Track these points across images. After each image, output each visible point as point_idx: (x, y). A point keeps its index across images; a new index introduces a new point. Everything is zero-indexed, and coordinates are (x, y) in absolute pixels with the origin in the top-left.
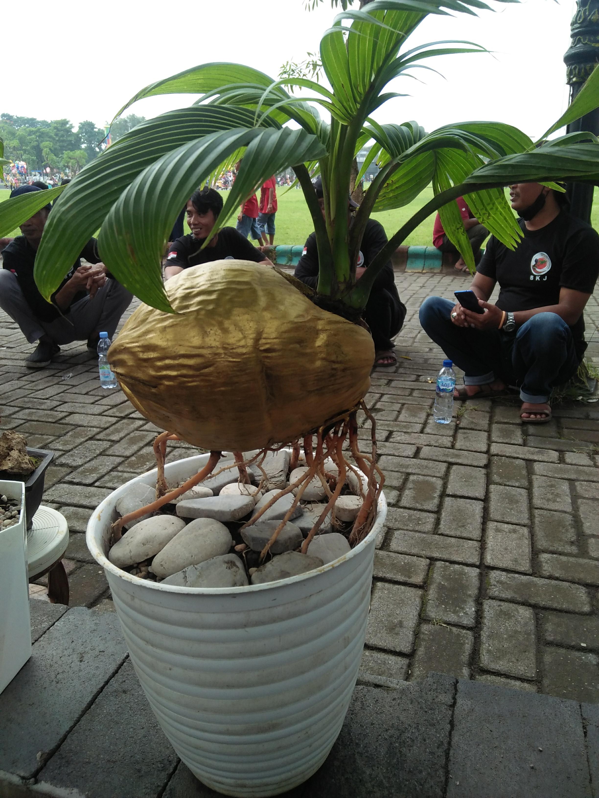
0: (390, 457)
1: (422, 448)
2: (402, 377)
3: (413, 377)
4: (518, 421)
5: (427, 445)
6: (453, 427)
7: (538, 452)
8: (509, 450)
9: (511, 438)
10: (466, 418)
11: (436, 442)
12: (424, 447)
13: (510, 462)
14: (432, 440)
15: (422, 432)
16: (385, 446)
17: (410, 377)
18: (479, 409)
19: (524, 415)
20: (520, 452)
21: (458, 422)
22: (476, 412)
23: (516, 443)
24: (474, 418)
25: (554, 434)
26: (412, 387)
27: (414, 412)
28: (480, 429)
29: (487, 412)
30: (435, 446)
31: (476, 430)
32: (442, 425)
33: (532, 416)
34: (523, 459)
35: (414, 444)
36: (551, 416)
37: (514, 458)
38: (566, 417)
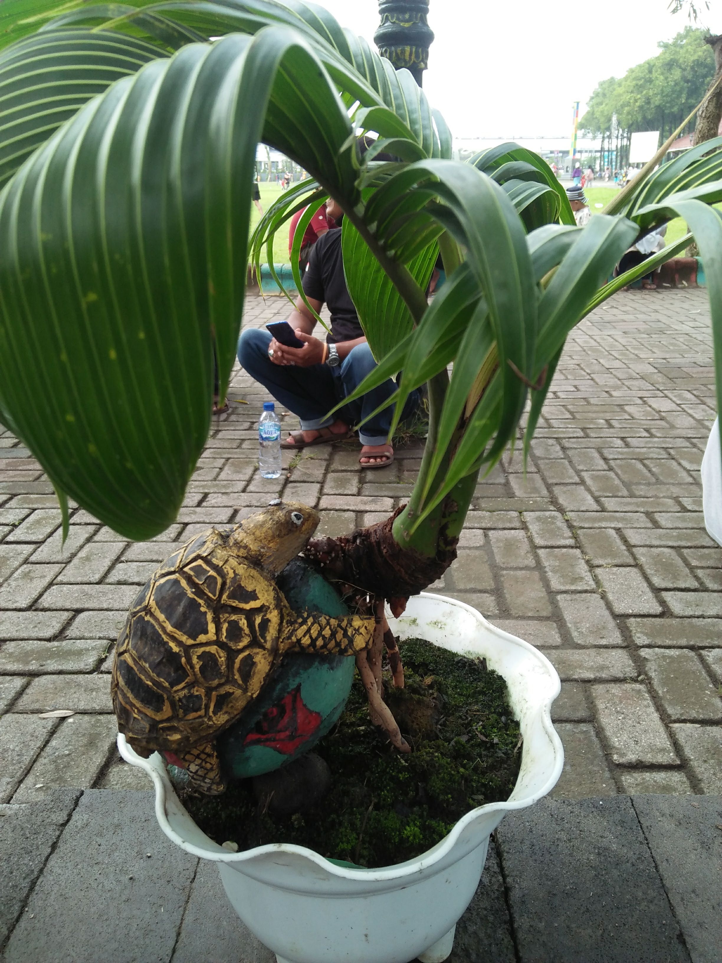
0: (198, 526)
1: (240, 510)
2: (233, 425)
3: (247, 425)
4: (357, 467)
5: (248, 506)
6: (282, 482)
7: (372, 501)
8: (340, 502)
9: (345, 488)
10: (299, 470)
11: (258, 501)
12: (243, 509)
13: (338, 516)
14: (253, 499)
15: (244, 491)
16: (195, 513)
17: (242, 425)
18: (315, 457)
19: (363, 459)
20: (352, 503)
21: (289, 475)
22: (312, 461)
23: (350, 493)
24: (308, 468)
25: (393, 478)
26: (242, 437)
27: (238, 468)
28: (312, 480)
29: (325, 460)
30: (256, 507)
31: (308, 482)
32: (269, 481)
33: (372, 460)
34: (353, 511)
35: (231, 507)
36: (392, 458)
37: (345, 511)
38: (409, 459)
